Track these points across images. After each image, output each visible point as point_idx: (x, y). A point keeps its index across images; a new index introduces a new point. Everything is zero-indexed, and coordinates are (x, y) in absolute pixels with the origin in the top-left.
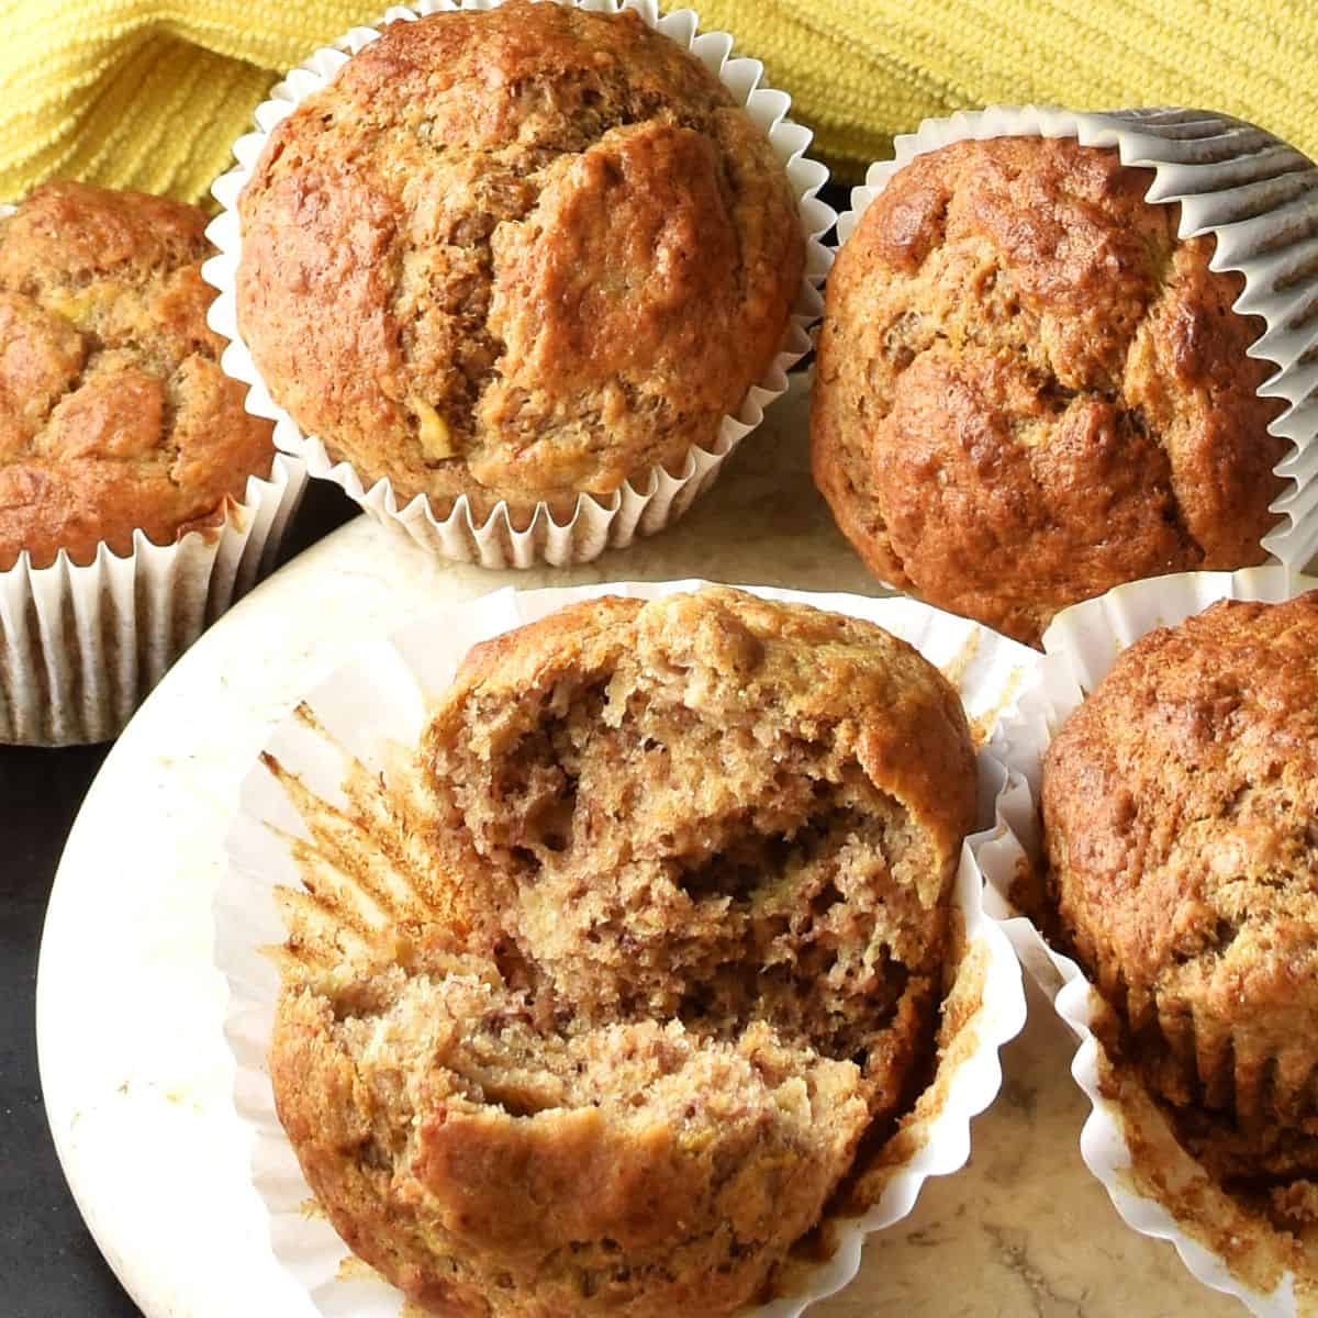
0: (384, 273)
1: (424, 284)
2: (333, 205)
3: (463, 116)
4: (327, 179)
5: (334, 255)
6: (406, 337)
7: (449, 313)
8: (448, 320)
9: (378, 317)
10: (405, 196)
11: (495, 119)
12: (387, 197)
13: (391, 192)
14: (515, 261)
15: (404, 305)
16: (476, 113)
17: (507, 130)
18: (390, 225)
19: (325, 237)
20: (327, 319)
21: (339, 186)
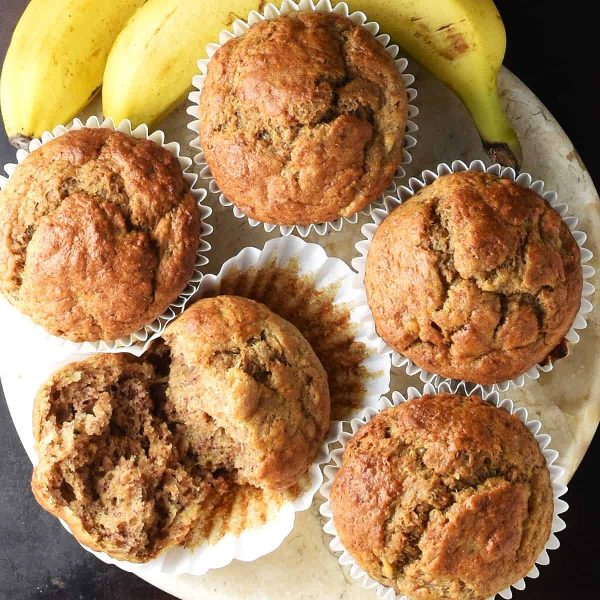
0: (386, 513)
1: (399, 523)
2: (376, 477)
3: (436, 457)
4: (378, 464)
5: (371, 497)
6: (387, 537)
7: (405, 536)
8: (404, 539)
9: (379, 528)
10: (404, 484)
11: (447, 464)
12: (397, 482)
13: (399, 480)
14: (435, 530)
15: (391, 526)
16: (441, 458)
17: (450, 470)
18: (394, 496)
19: (369, 489)
20: (360, 519)
21: (381, 469)
